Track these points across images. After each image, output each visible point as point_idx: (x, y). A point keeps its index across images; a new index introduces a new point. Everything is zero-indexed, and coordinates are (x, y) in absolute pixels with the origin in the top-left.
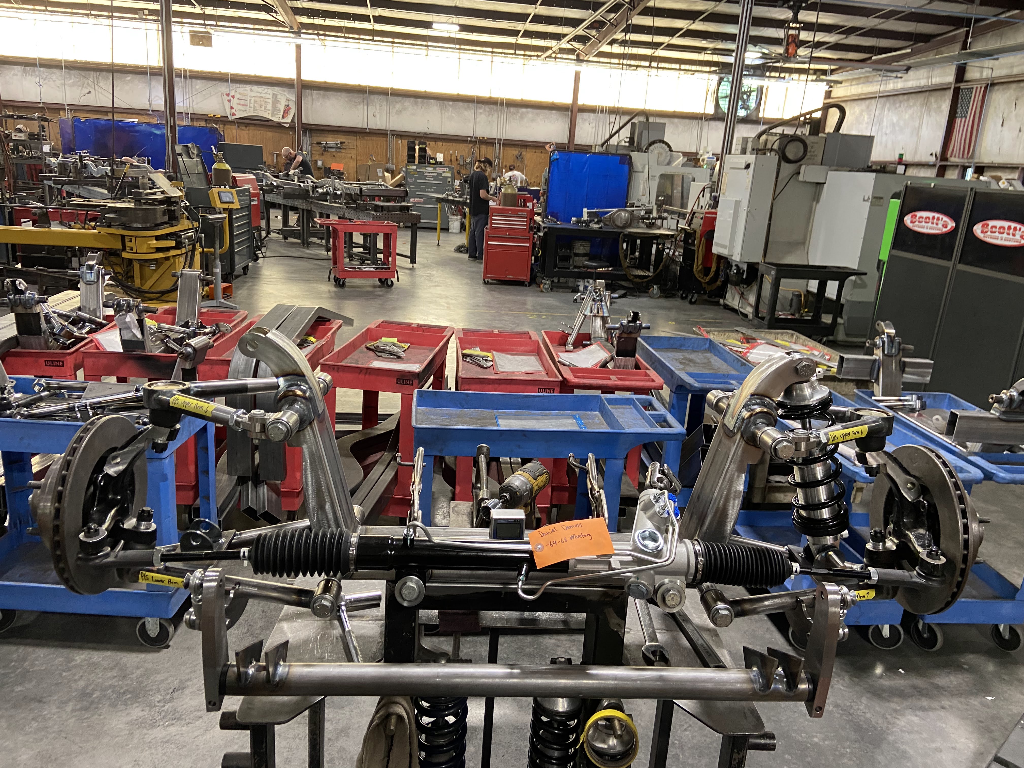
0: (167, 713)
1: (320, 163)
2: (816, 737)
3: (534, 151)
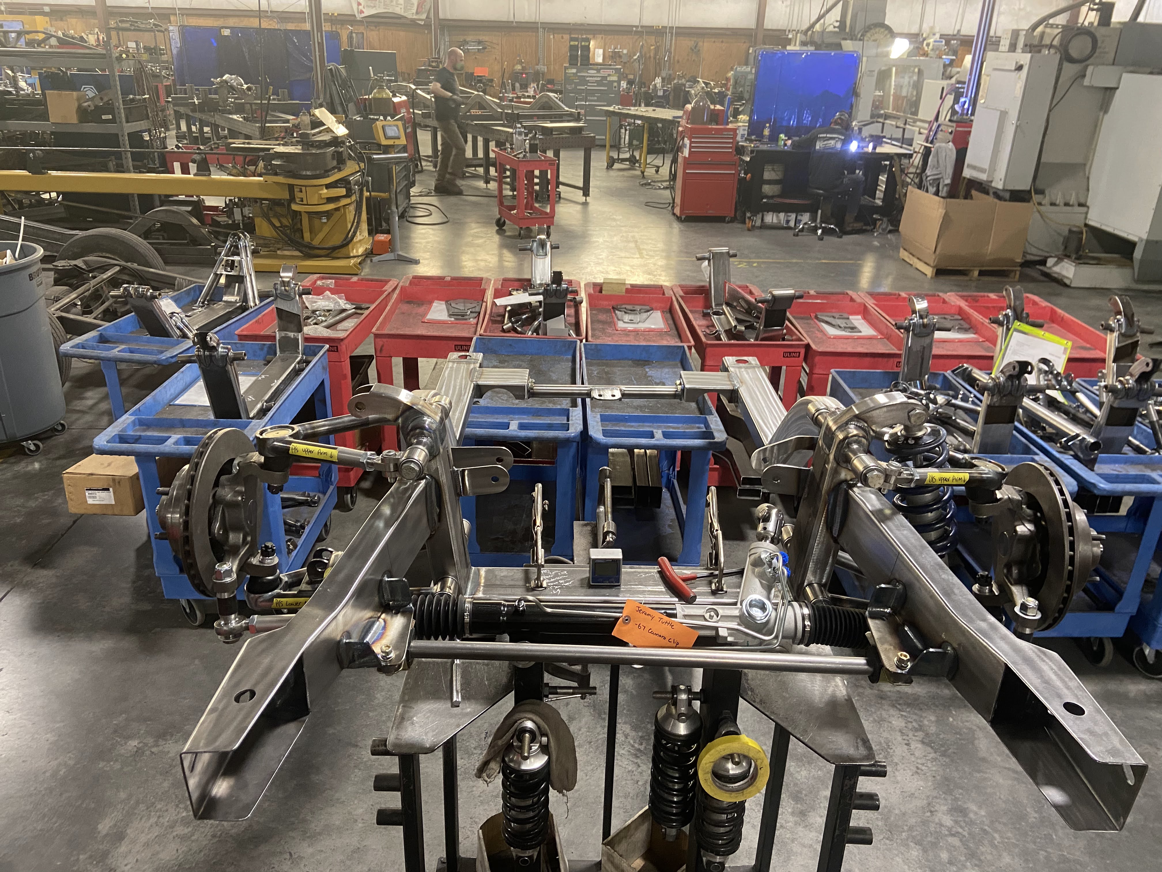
3: (713, 40)
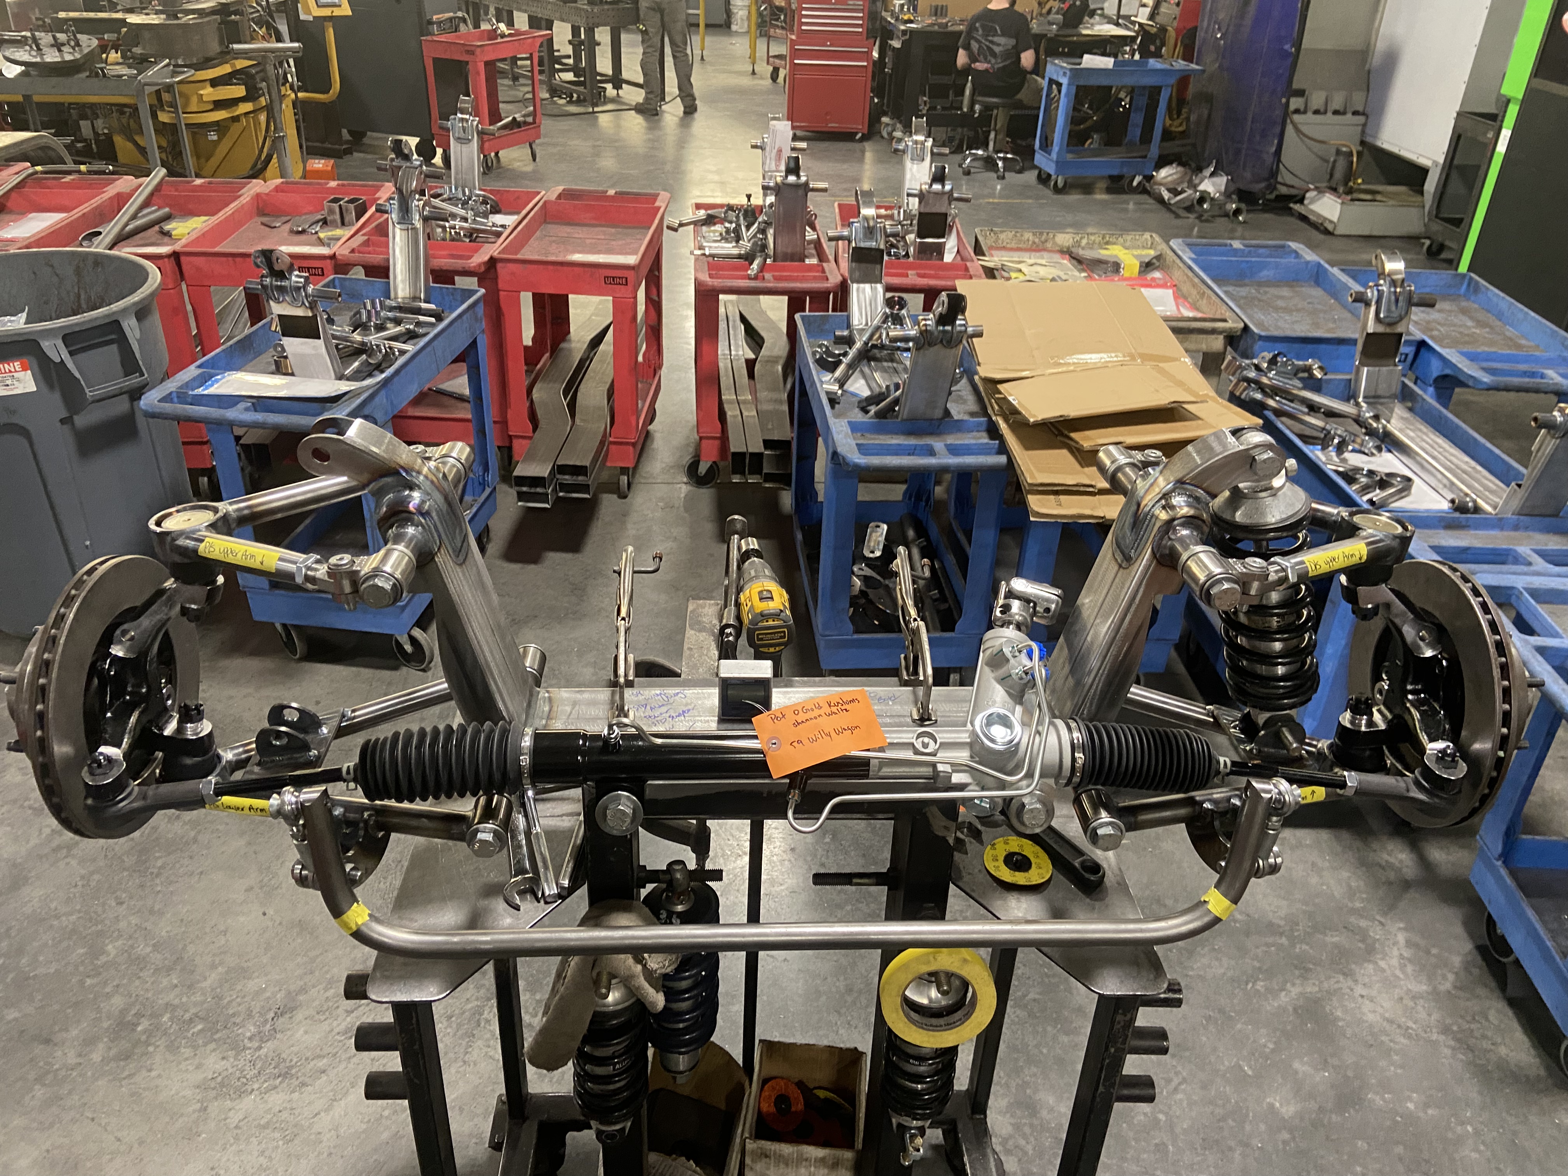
0: (265, 1063)
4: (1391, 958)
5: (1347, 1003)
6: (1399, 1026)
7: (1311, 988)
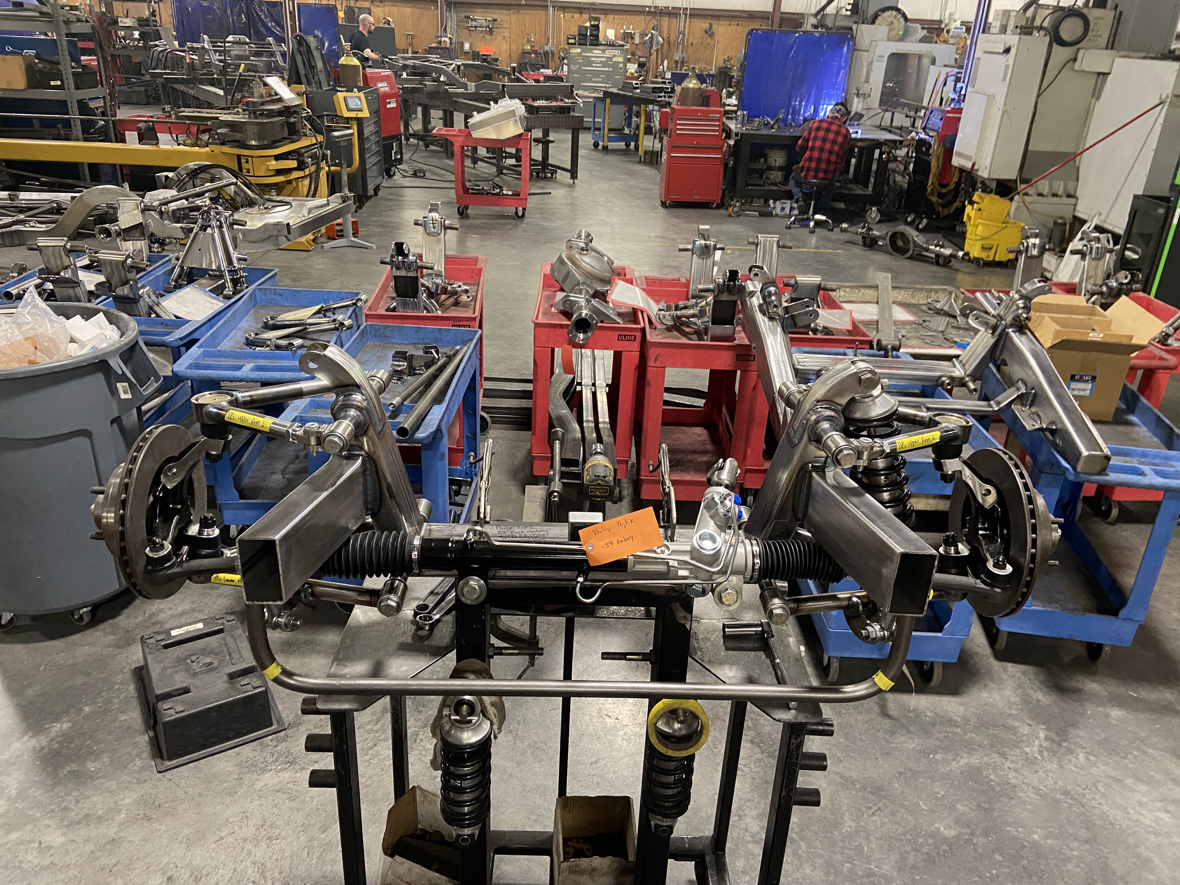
0: (280, 755)
1: (467, 46)
2: (1037, 833)
3: (728, 23)
4: (1034, 746)
5: (998, 771)
6: (1034, 788)
7: (975, 760)
